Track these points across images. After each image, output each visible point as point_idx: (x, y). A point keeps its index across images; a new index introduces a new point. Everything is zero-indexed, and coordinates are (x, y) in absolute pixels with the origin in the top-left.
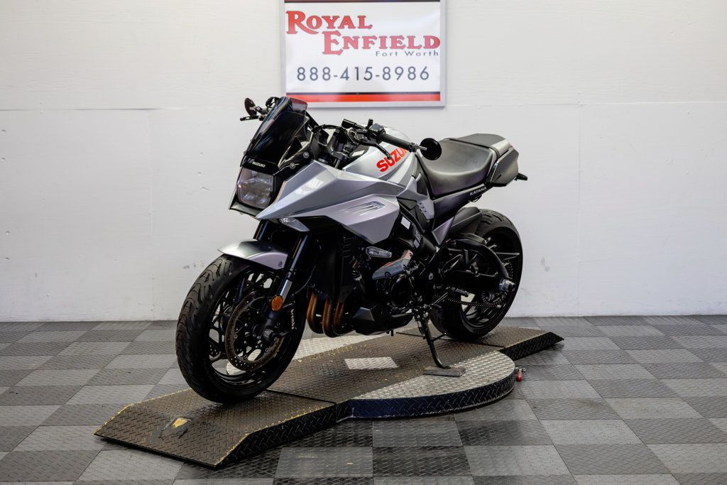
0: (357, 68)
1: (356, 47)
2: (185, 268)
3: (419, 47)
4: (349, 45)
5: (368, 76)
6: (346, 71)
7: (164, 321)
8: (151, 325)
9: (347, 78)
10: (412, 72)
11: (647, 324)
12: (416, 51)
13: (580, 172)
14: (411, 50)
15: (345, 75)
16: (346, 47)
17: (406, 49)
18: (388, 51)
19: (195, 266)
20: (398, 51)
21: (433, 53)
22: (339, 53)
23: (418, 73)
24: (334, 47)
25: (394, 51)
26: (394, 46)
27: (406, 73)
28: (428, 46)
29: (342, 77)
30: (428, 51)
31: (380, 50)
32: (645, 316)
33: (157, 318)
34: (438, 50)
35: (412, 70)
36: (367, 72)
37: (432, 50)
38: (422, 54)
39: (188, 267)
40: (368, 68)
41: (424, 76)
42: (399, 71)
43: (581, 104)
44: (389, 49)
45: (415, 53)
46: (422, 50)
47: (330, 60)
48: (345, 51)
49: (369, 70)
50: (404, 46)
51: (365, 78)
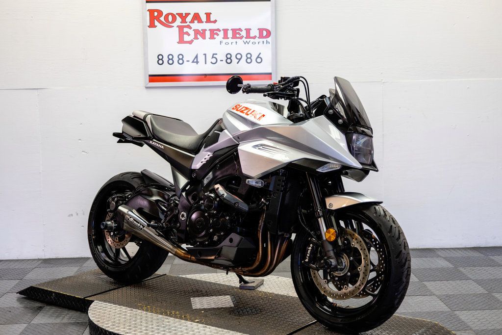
0: (205, 55)
1: (204, 38)
2: (69, 216)
3: (254, 37)
4: (199, 36)
5: (214, 60)
6: (197, 57)
7: (53, 259)
8: (42, 262)
9: (197, 62)
10: (249, 57)
11: (438, 256)
12: (252, 40)
13: (383, 135)
14: (248, 40)
15: (195, 61)
16: (196, 38)
17: (244, 39)
18: (230, 40)
19: (77, 214)
20: (237, 40)
21: (265, 42)
22: (190, 42)
23: (254, 58)
24: (186, 38)
25: (234, 40)
26: (234, 37)
27: (244, 58)
28: (261, 36)
29: (193, 62)
30: (261, 40)
31: (223, 40)
32: (437, 249)
33: (47, 257)
34: (269, 39)
35: (249, 56)
36: (213, 57)
37: (265, 40)
38: (257, 43)
39: (72, 215)
40: (214, 54)
41: (259, 60)
42: (239, 56)
43: (383, 81)
44: (230, 39)
45: (251, 43)
46: (257, 40)
47: (184, 49)
48: (195, 41)
49: (215, 56)
50: (243, 37)
51: (211, 62)
